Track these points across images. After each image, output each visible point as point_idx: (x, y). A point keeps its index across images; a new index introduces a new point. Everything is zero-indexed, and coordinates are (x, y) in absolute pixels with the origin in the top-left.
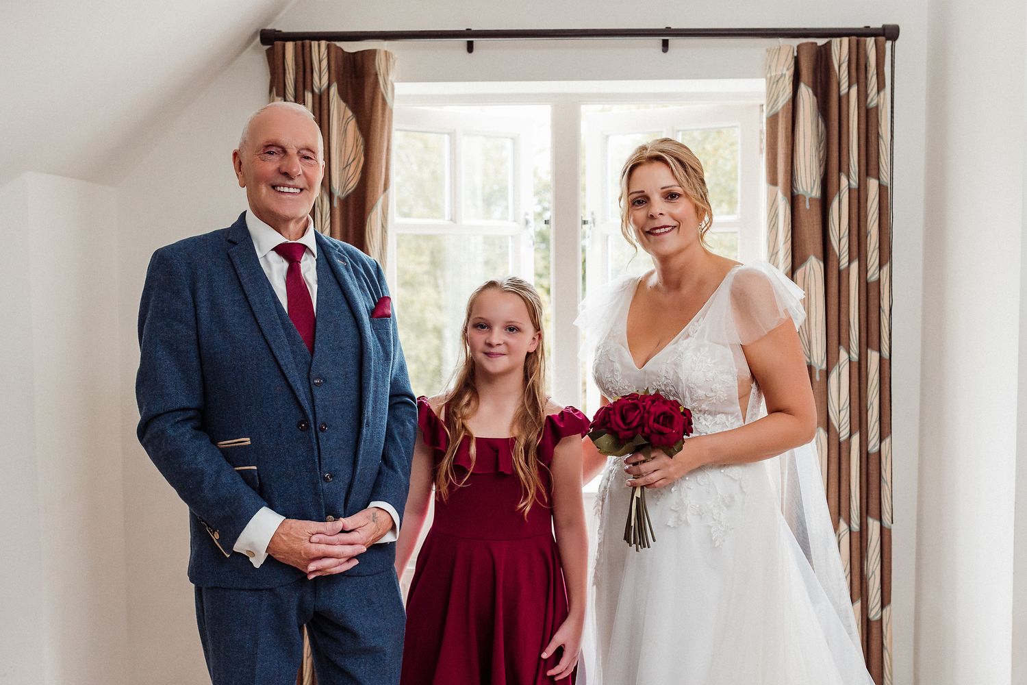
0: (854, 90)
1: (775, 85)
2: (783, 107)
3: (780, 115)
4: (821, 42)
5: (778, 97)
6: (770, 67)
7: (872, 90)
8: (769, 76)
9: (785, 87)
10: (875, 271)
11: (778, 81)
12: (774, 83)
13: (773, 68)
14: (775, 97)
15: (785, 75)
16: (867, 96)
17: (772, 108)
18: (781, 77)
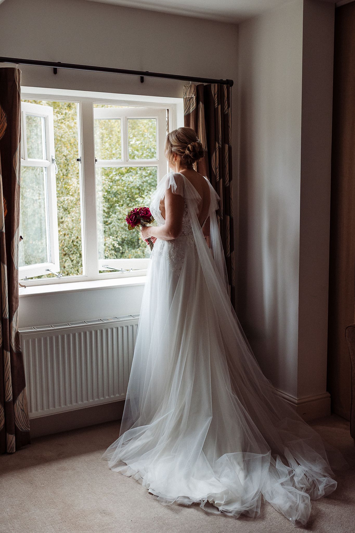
0: (220, 106)
1: (188, 102)
2: (193, 112)
3: (191, 115)
4: (205, 84)
5: (190, 107)
6: (186, 93)
7: (226, 107)
8: (185, 97)
9: (193, 103)
10: (228, 182)
11: (190, 100)
12: (188, 101)
13: (188, 94)
14: (188, 107)
15: (193, 97)
16: (224, 109)
17: (187, 112)
18: (191, 98)
